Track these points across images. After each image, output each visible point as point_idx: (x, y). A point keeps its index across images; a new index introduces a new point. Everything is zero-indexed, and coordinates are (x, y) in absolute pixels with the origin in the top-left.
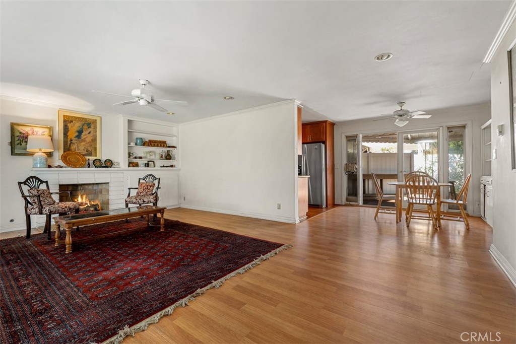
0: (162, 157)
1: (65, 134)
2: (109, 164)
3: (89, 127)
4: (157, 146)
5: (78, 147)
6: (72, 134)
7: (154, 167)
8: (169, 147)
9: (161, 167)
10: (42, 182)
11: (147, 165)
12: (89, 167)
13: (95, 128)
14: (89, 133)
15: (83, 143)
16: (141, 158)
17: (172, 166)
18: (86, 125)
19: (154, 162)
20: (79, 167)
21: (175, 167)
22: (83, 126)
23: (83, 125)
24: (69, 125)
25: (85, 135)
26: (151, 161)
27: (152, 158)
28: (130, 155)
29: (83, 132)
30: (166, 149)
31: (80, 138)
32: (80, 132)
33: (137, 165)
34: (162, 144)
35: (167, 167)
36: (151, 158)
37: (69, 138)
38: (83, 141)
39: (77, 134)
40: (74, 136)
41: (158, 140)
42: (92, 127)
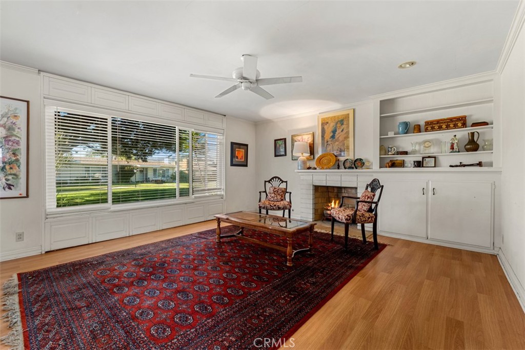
0: (452, 148)
1: (323, 136)
3: (342, 124)
5: (333, 147)
6: (328, 135)
7: (435, 166)
8: (475, 125)
9: (451, 166)
11: (419, 164)
12: (339, 168)
13: (348, 124)
14: (342, 131)
15: (337, 143)
16: (406, 153)
17: (480, 164)
18: (339, 123)
19: (435, 157)
22: (336, 125)
23: (337, 123)
24: (326, 127)
25: (339, 133)
26: (429, 157)
27: (433, 151)
29: (336, 131)
31: (334, 138)
32: (334, 132)
33: (402, 164)
35: (464, 166)
36: (427, 152)
37: (326, 140)
38: (337, 140)
39: (332, 134)
40: (330, 137)
42: (345, 123)
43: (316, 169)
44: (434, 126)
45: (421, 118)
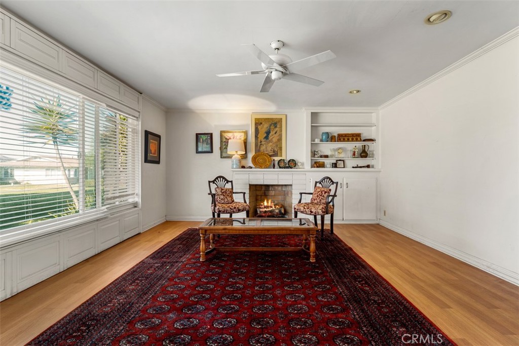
0: (354, 154)
1: (256, 137)
2: (292, 164)
3: (276, 127)
4: (348, 140)
5: (266, 148)
6: (262, 135)
7: (344, 167)
8: (364, 141)
9: (353, 167)
10: (228, 182)
11: (335, 165)
12: (274, 168)
13: (281, 127)
14: (275, 133)
15: (271, 144)
16: (326, 156)
17: (368, 166)
18: (272, 125)
19: (343, 161)
20: (264, 168)
21: (373, 167)
22: (270, 127)
23: (271, 125)
24: (259, 127)
25: (272, 135)
26: (340, 160)
27: (342, 156)
28: (314, 154)
29: (270, 133)
30: (359, 145)
31: (268, 139)
32: (268, 133)
33: (322, 165)
34: (356, 137)
35: (361, 167)
36: (340, 156)
37: (259, 139)
38: (270, 142)
39: (265, 135)
40: (263, 137)
41: (350, 132)
42: (278, 126)
43: (251, 168)
44: (342, 138)
45: (335, 131)
